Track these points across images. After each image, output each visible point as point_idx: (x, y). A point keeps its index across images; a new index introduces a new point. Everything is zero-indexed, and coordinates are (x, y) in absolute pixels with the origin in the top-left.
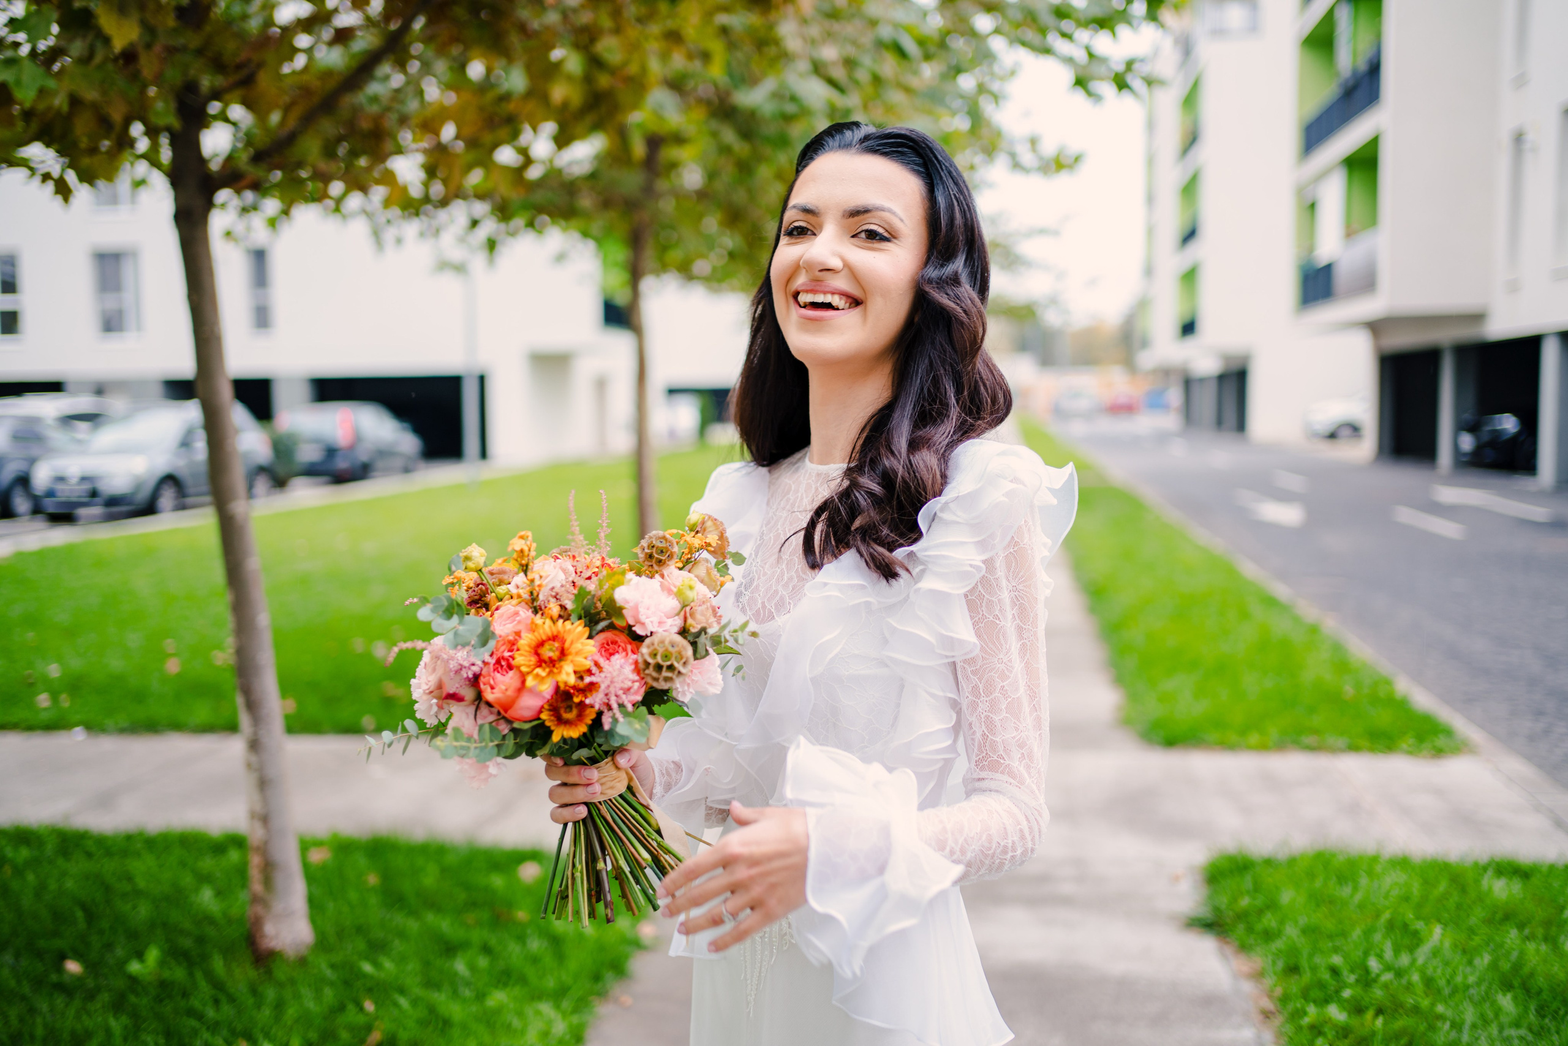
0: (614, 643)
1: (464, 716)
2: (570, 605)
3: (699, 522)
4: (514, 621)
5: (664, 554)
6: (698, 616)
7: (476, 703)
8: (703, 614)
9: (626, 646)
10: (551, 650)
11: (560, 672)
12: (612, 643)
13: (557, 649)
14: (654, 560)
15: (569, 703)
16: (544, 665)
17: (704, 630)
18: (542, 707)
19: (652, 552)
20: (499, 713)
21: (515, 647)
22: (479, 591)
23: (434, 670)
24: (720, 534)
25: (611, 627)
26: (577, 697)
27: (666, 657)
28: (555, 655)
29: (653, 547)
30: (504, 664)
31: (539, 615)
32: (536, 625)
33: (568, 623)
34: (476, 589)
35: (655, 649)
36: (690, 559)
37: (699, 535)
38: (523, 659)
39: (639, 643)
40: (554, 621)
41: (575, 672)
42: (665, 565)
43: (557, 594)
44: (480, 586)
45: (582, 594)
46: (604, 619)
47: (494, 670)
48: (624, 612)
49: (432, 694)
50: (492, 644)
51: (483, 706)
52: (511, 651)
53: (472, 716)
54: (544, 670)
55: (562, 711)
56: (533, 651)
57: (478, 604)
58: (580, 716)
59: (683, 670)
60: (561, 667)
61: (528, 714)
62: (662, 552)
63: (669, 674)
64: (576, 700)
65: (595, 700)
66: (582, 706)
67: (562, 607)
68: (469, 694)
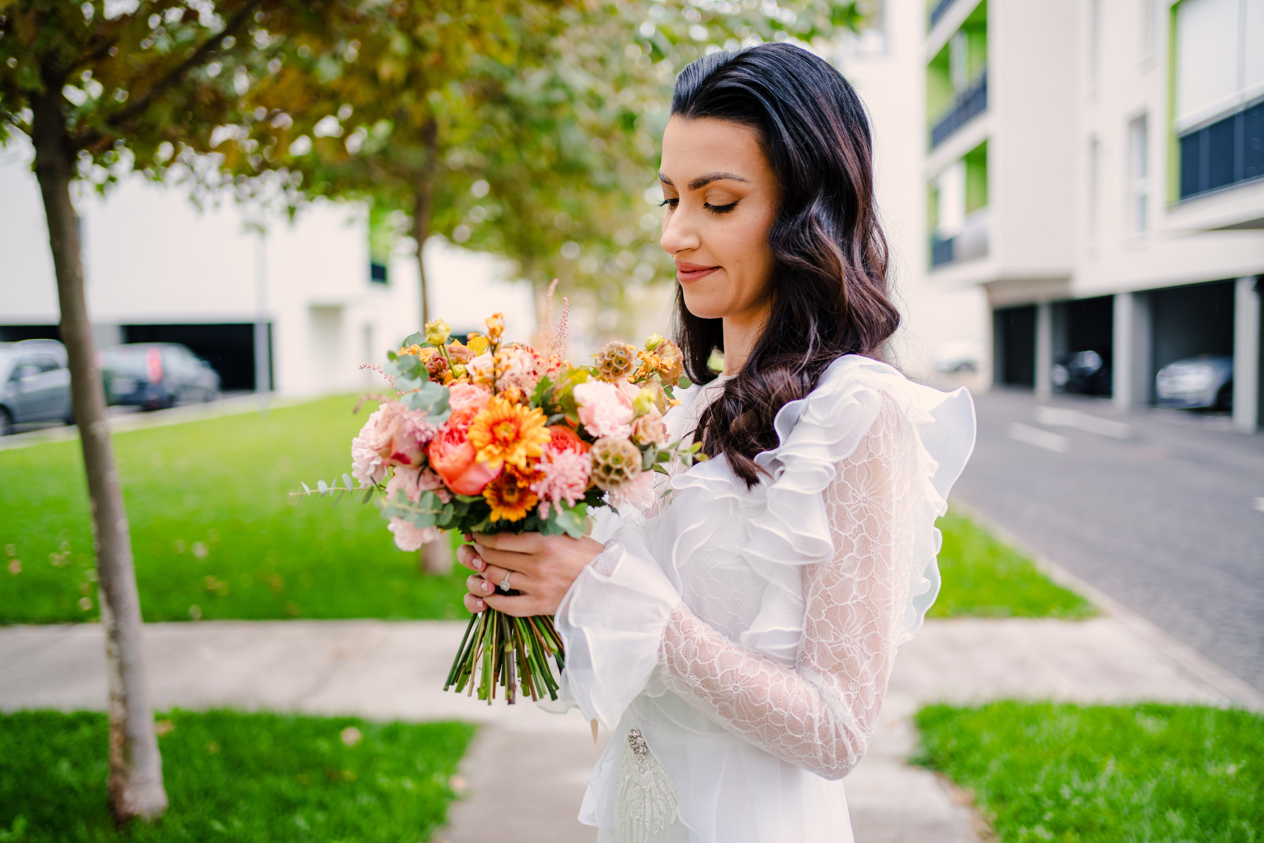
0: (564, 438)
1: (407, 478)
2: (530, 393)
3: (659, 344)
4: (470, 398)
5: (622, 365)
6: (650, 430)
7: (420, 469)
8: (654, 429)
9: (575, 443)
10: (506, 430)
11: (512, 454)
12: (561, 438)
13: (513, 431)
14: (612, 369)
15: (513, 487)
16: (497, 443)
17: (653, 444)
18: (486, 485)
19: (611, 361)
20: (442, 482)
21: (470, 422)
22: (437, 365)
23: (386, 428)
24: (676, 360)
25: (563, 422)
26: (521, 482)
27: (617, 460)
28: (510, 436)
29: (613, 356)
30: (455, 436)
31: (498, 396)
32: (495, 404)
33: (526, 409)
34: (434, 363)
35: (607, 451)
36: (644, 376)
37: (656, 355)
38: (477, 434)
39: (589, 444)
40: (512, 403)
41: (527, 457)
42: (621, 376)
43: (518, 379)
44: (439, 361)
45: (543, 384)
46: (558, 413)
47: (446, 440)
48: (580, 410)
49: (380, 451)
50: (447, 414)
51: (427, 471)
52: (465, 424)
53: (415, 479)
54: (497, 448)
55: (504, 492)
56: (489, 428)
57: (434, 377)
58: (521, 501)
59: (631, 476)
60: (514, 449)
61: (472, 489)
62: (621, 362)
63: (616, 477)
64: (521, 485)
65: (539, 488)
66: (525, 492)
67: (523, 394)
68: (416, 457)
